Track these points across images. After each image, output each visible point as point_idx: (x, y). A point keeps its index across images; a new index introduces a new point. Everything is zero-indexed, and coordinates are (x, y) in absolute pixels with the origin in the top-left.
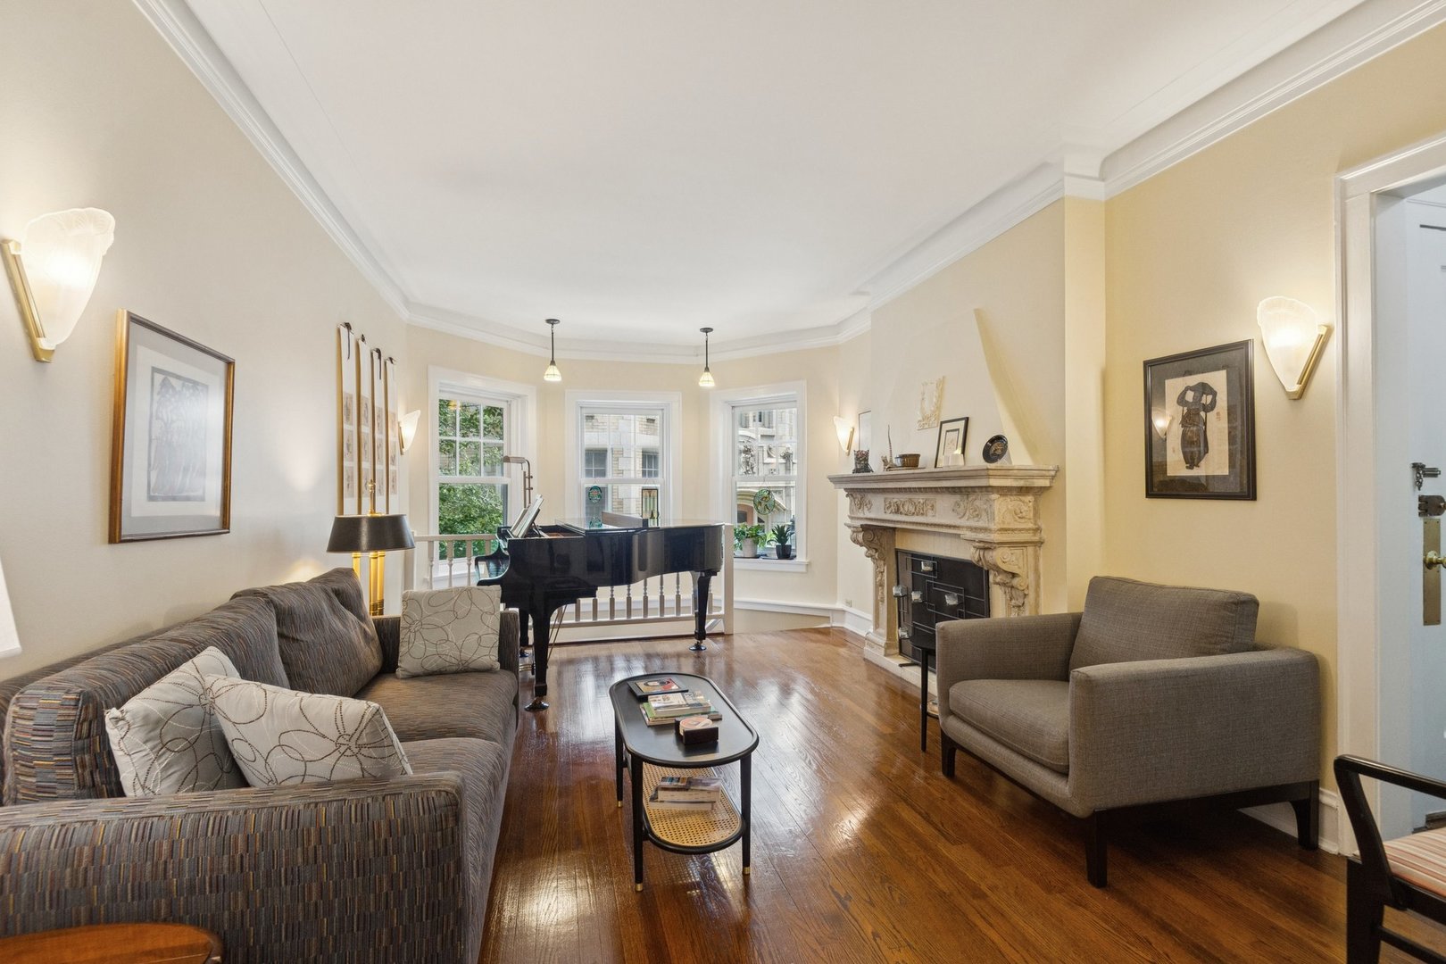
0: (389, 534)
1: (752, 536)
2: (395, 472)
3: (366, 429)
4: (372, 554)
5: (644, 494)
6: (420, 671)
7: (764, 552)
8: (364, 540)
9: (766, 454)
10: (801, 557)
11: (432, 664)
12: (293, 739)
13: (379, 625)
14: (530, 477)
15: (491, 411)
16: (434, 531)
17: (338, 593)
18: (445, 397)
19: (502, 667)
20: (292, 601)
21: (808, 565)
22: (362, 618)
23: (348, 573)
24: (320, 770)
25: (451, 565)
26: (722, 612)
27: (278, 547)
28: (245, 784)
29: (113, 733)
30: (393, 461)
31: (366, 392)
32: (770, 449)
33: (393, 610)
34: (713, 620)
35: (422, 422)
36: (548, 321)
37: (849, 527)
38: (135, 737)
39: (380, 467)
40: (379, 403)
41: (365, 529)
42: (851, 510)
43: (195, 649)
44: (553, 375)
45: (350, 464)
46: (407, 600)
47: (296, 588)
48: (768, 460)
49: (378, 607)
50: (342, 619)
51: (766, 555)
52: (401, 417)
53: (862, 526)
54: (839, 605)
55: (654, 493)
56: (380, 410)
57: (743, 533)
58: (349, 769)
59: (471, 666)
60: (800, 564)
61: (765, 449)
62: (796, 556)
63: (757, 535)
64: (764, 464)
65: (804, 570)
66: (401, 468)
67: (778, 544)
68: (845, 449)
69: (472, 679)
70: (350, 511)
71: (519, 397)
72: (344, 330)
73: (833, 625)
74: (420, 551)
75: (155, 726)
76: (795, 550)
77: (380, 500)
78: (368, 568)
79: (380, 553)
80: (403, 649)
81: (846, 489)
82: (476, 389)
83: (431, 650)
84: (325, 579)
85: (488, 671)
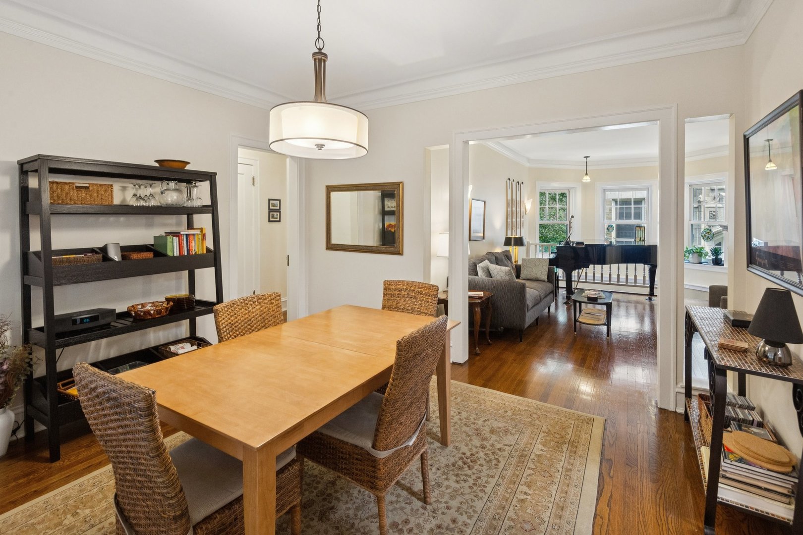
0: (519, 242)
1: (698, 252)
2: (523, 221)
3: (514, 209)
4: (515, 247)
5: (637, 229)
6: (525, 278)
7: (706, 261)
8: (513, 243)
11: (529, 277)
12: (499, 273)
13: (516, 266)
14: (571, 223)
15: (563, 195)
16: (538, 241)
17: (506, 256)
18: (543, 191)
19: (548, 281)
20: (497, 255)
22: (512, 263)
23: (508, 251)
24: (503, 278)
25: (543, 254)
27: (492, 244)
28: (492, 277)
29: (478, 268)
30: (523, 217)
31: (514, 197)
33: (520, 263)
35: (533, 203)
36: (585, 157)
38: (480, 269)
39: (518, 220)
40: (518, 199)
41: (513, 240)
43: (484, 260)
44: (587, 179)
45: (509, 220)
46: (523, 260)
47: (498, 253)
49: (516, 262)
50: (507, 262)
52: (526, 201)
55: (643, 228)
56: (519, 201)
57: (692, 250)
58: (507, 278)
59: (539, 279)
60: (725, 269)
62: (724, 264)
63: (701, 252)
65: (727, 271)
66: (526, 220)
67: (713, 257)
69: (538, 282)
70: (509, 235)
71: (573, 188)
72: (508, 181)
74: (532, 248)
75: (483, 268)
76: (724, 261)
77: (518, 231)
78: (514, 250)
79: (517, 247)
80: (522, 272)
82: (557, 186)
83: (528, 273)
84: (503, 252)
85: (544, 281)
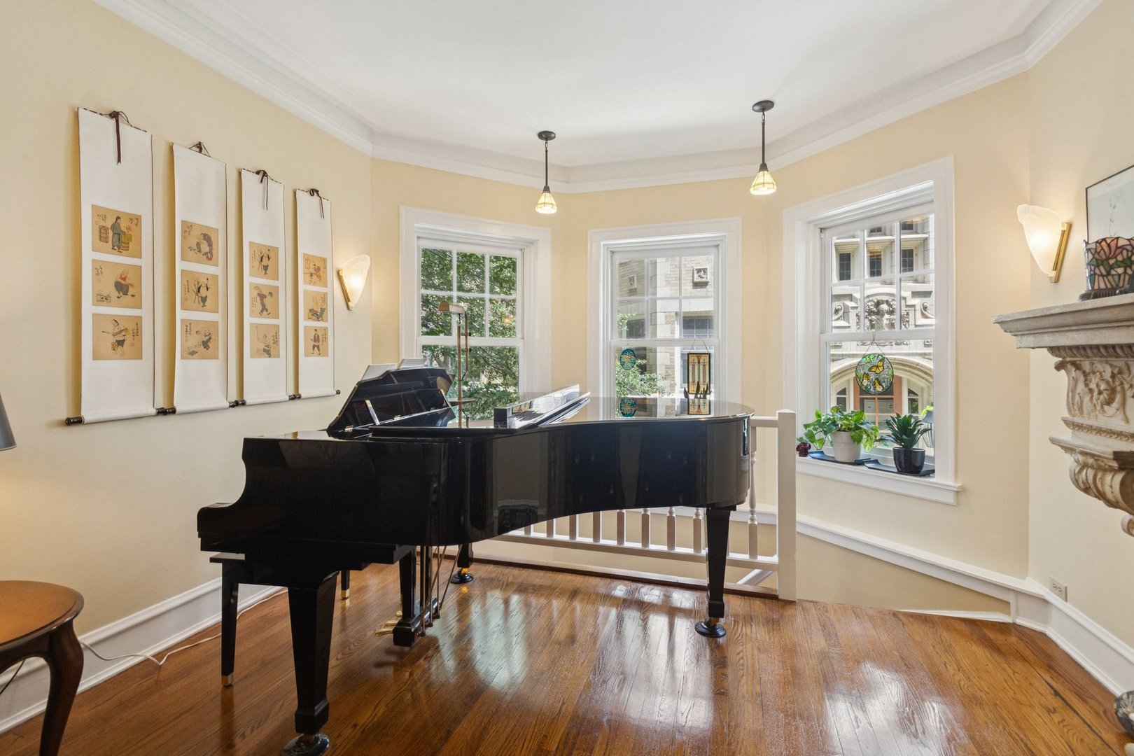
1: (850, 429)
5: (691, 360)
7: (874, 456)
9: (919, 314)
10: (944, 477)
18: (434, 246)
21: (959, 493)
26: (775, 559)
31: (207, 219)
32: (925, 308)
34: (756, 572)
36: (540, 135)
37: (1069, 449)
40: (266, 239)
42: (1074, 404)
44: (546, 204)
45: (127, 311)
48: (921, 321)
51: (876, 462)
52: (340, 263)
53: (1118, 456)
54: (1032, 585)
55: (704, 359)
57: (834, 423)
60: (943, 488)
61: (918, 308)
62: (933, 471)
63: (857, 428)
64: (916, 326)
65: (950, 499)
67: (896, 446)
68: (1048, 270)
71: (531, 242)
73: (1020, 621)
76: (932, 459)
81: (1054, 350)
